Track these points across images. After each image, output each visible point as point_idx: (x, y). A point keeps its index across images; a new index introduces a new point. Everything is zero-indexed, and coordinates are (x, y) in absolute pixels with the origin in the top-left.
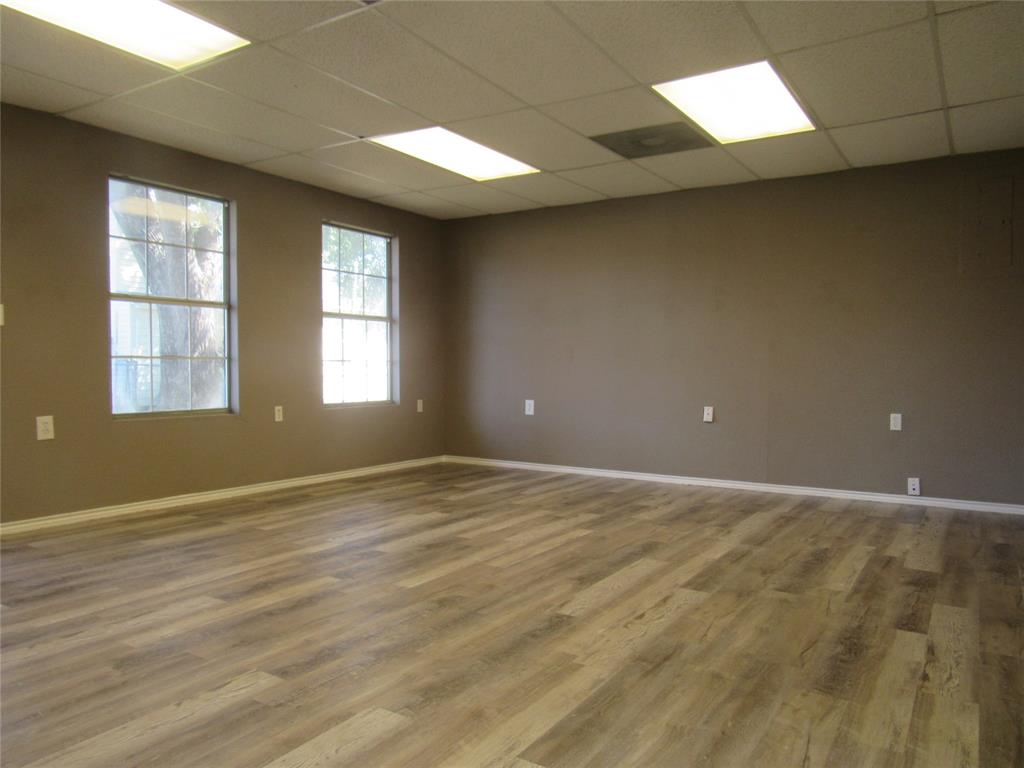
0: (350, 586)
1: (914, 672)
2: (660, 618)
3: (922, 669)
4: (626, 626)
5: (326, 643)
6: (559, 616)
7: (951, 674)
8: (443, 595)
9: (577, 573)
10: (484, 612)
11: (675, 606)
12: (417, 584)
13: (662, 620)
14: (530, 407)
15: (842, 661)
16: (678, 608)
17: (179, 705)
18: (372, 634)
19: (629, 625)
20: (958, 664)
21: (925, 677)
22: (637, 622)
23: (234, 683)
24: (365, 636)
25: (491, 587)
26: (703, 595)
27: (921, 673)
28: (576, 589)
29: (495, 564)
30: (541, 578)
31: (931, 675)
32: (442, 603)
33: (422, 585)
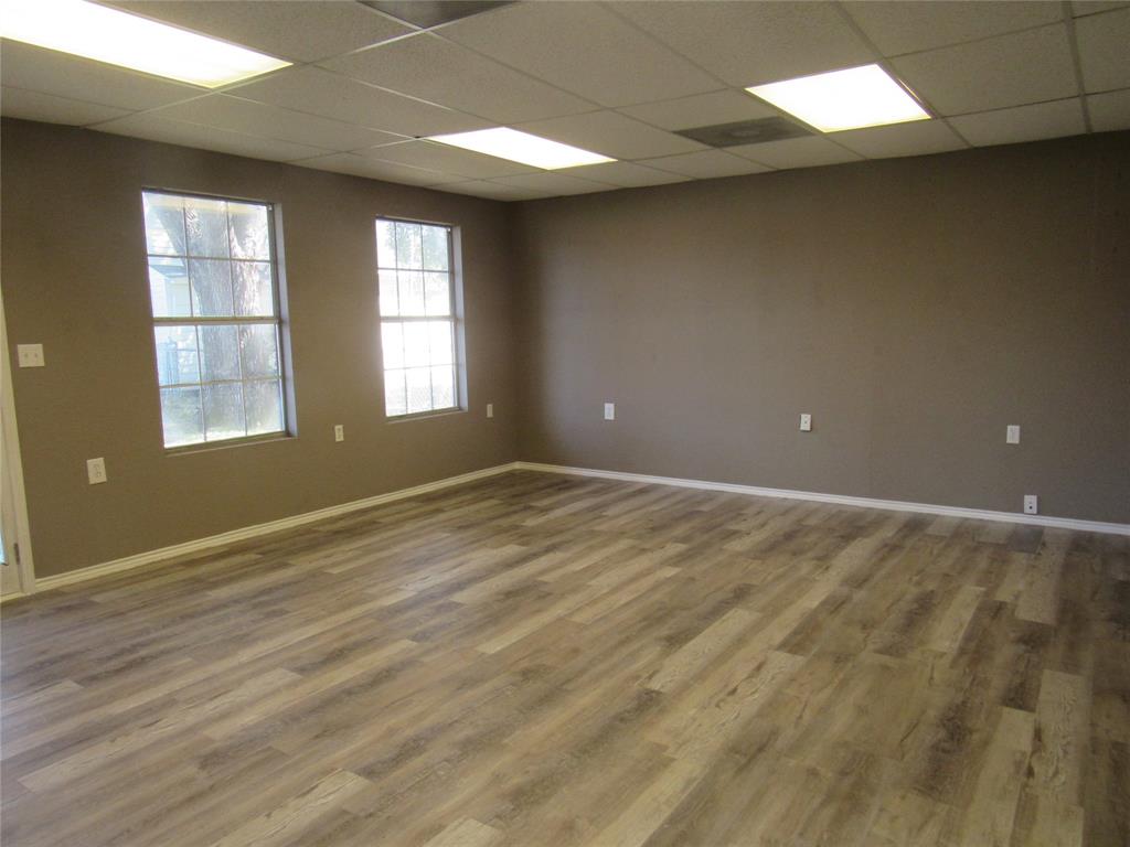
0: (428, 652)
1: (1018, 764)
2: (754, 693)
3: (1027, 761)
4: (718, 706)
5: (410, 732)
6: (649, 692)
7: (1057, 767)
8: (525, 664)
9: (664, 631)
10: (569, 687)
11: (769, 677)
12: (499, 648)
13: (756, 696)
14: (609, 412)
15: (944, 751)
16: (773, 678)
17: (269, 816)
18: (456, 718)
19: (722, 704)
20: (1065, 752)
21: (1030, 773)
22: (730, 699)
23: (321, 787)
24: (450, 721)
25: (576, 651)
26: (800, 660)
27: (1024, 768)
28: (665, 654)
29: (578, 618)
30: (628, 638)
31: (1036, 770)
32: (526, 674)
33: (503, 649)
